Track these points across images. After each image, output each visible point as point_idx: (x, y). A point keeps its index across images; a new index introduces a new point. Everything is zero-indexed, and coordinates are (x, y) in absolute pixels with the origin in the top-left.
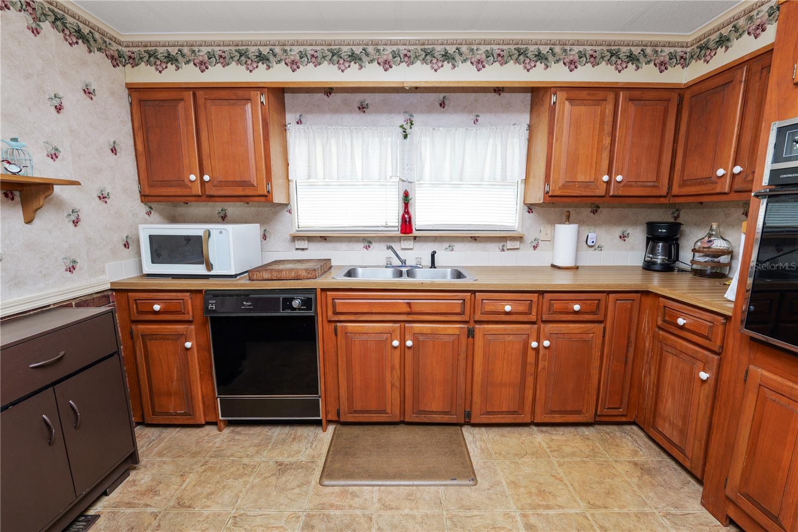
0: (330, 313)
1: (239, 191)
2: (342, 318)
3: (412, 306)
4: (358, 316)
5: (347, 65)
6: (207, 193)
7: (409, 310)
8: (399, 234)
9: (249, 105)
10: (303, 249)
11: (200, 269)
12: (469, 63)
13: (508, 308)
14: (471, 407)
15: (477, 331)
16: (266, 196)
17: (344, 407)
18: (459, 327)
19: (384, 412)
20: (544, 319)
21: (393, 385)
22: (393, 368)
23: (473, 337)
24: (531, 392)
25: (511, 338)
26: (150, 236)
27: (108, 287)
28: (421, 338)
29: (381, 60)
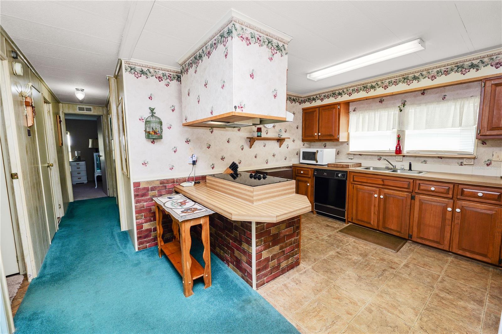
0: (352, 180)
1: (329, 138)
2: (356, 183)
3: (384, 182)
4: (362, 183)
5: (369, 90)
6: (319, 139)
7: (383, 183)
8: (395, 154)
9: (334, 110)
10: (352, 159)
11: (314, 162)
12: (427, 78)
13: (433, 189)
14: (412, 233)
15: (416, 197)
16: (337, 139)
17: (354, 217)
18: (407, 194)
19: (370, 223)
20: (458, 198)
21: (374, 213)
22: (375, 206)
23: (414, 200)
24: (448, 235)
25: (436, 204)
26: (303, 152)
27: (292, 165)
28: (387, 195)
29: (383, 86)
